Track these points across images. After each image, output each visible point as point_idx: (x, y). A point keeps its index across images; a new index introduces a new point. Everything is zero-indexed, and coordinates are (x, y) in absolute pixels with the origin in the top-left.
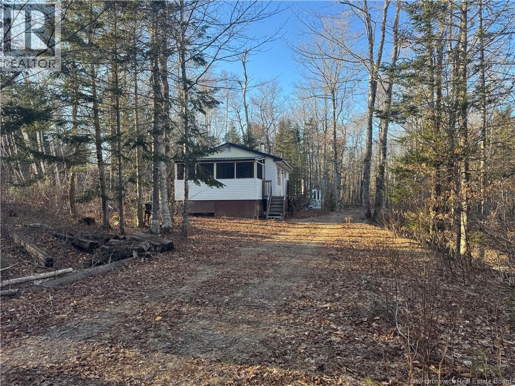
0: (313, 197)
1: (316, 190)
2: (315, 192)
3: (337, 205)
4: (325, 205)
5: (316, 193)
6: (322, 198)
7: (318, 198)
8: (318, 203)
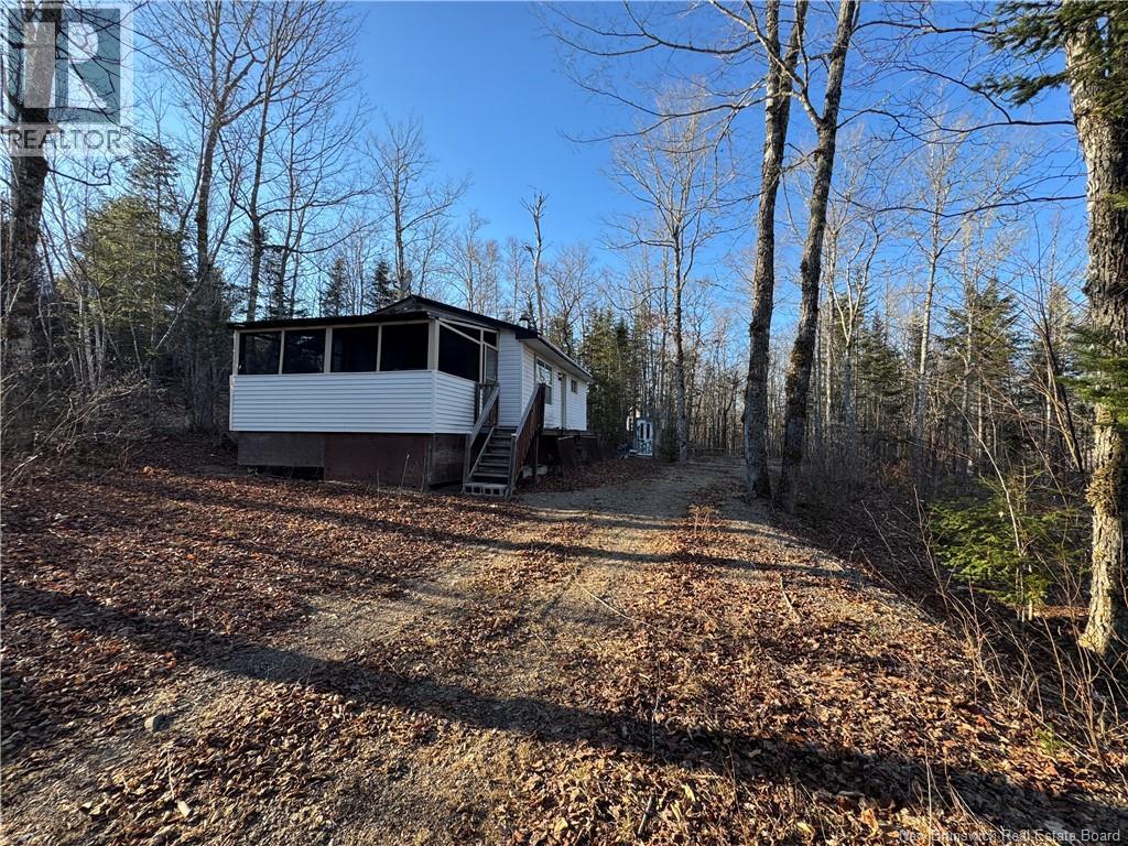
0: (639, 433)
1: (644, 422)
2: (642, 425)
3: (681, 451)
4: (659, 449)
5: (645, 426)
6: (654, 437)
7: (648, 437)
8: (646, 446)
